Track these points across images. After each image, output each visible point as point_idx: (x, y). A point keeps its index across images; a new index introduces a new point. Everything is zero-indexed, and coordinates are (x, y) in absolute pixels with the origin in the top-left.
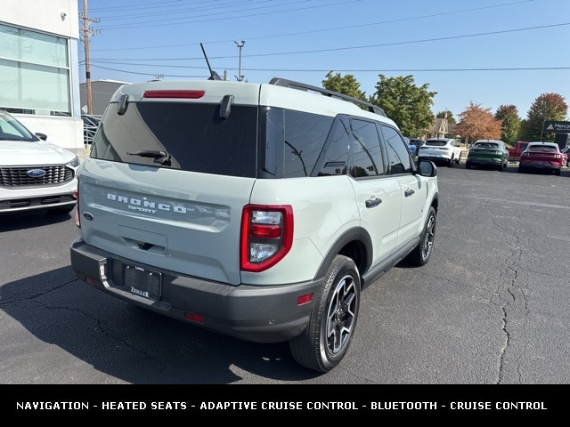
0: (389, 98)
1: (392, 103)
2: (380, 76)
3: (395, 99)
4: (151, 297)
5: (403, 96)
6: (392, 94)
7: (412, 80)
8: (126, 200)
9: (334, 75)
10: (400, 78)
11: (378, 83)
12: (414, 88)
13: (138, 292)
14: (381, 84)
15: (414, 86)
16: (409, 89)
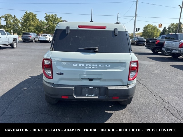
0: (50, 21)
1: (51, 23)
2: (46, 14)
3: (52, 22)
4: (96, 96)
5: (54, 21)
6: (51, 20)
7: (56, 16)
8: (83, 65)
9: (28, 12)
10: (52, 15)
11: (45, 16)
12: (58, 19)
13: (89, 95)
14: (47, 16)
15: (57, 18)
16: (56, 19)
